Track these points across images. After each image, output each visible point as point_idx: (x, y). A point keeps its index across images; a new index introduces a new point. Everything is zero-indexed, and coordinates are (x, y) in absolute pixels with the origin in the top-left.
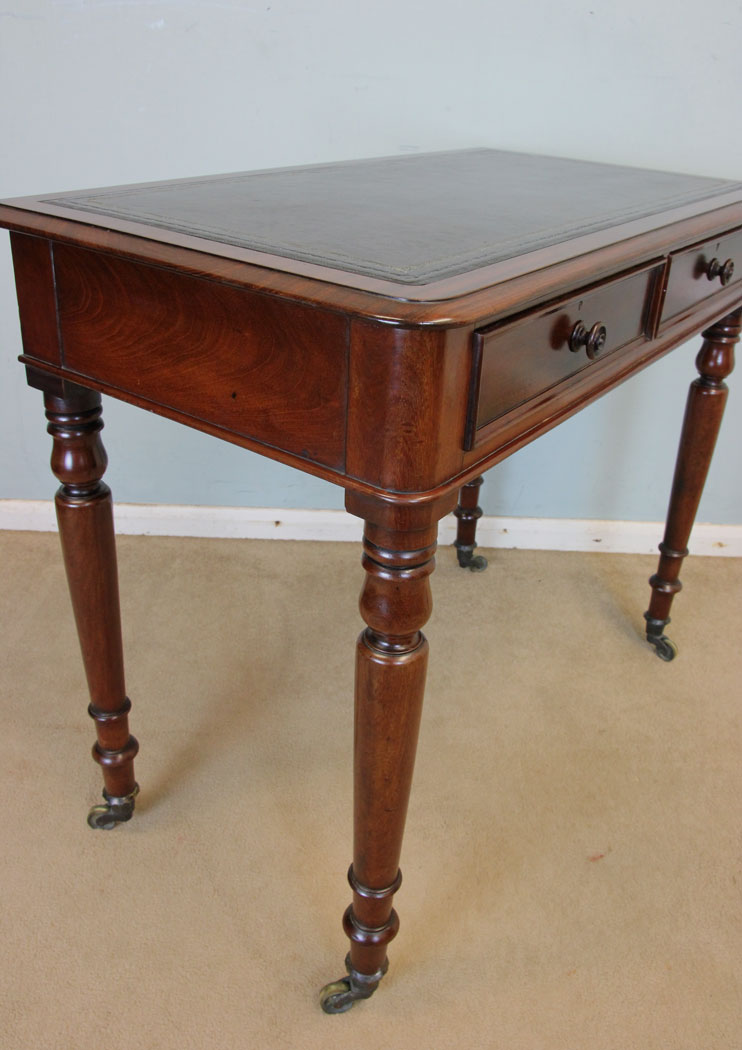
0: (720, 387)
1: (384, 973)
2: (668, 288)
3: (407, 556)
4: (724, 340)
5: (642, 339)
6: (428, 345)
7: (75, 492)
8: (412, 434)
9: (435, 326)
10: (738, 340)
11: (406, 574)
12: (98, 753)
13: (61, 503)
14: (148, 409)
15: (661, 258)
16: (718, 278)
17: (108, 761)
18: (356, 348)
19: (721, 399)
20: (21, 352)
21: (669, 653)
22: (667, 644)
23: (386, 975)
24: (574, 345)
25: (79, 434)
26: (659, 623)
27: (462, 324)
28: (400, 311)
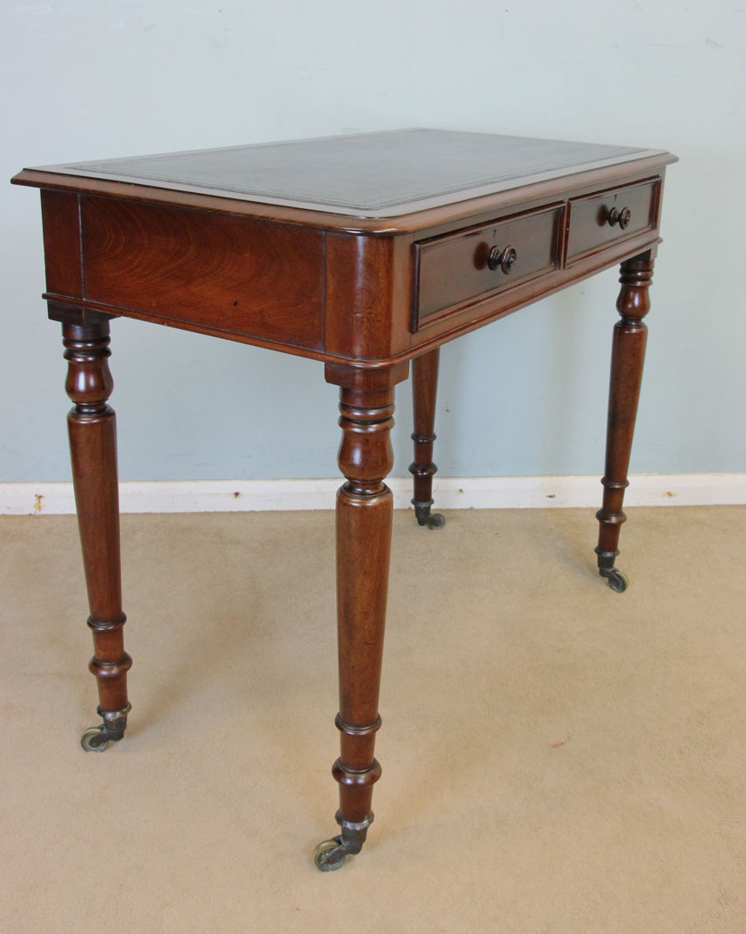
0: (639, 326)
1: (371, 822)
2: (570, 227)
3: (372, 413)
4: (639, 284)
5: (552, 268)
6: (382, 249)
7: (86, 410)
8: (373, 315)
9: (385, 233)
10: (651, 284)
11: (372, 428)
12: (95, 666)
13: (73, 420)
14: (162, 323)
15: (561, 202)
16: (618, 223)
17: (104, 673)
18: (330, 256)
19: (641, 337)
20: (45, 291)
21: (621, 585)
22: (618, 576)
23: (372, 824)
24: (493, 264)
25: (90, 359)
26: (609, 555)
27: (403, 233)
28: (360, 224)
